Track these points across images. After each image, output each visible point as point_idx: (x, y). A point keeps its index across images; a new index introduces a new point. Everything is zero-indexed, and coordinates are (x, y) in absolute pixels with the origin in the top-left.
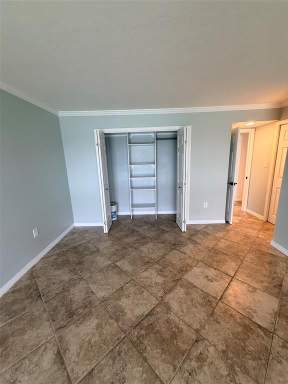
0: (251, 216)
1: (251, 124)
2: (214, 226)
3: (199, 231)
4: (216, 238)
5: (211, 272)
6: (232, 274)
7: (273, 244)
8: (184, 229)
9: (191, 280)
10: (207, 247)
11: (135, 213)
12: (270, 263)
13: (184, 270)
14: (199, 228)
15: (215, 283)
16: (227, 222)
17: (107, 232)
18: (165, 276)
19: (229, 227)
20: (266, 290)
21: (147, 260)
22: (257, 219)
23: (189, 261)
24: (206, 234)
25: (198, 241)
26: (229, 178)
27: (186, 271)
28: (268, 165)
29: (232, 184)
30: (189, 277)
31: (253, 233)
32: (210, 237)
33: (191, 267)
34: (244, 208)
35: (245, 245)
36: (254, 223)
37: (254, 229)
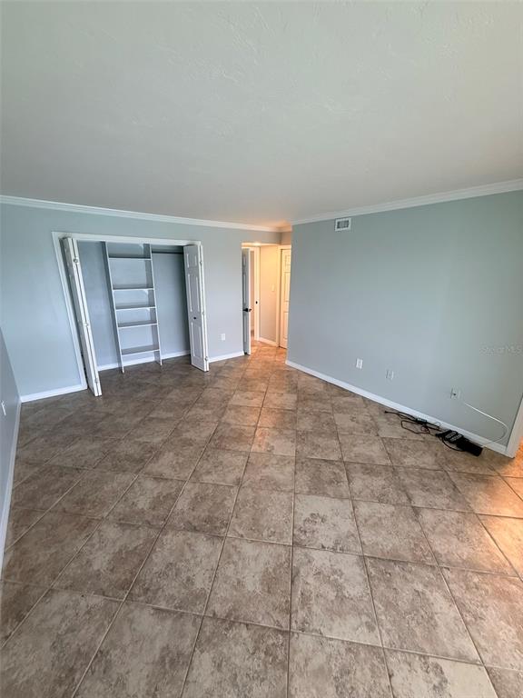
0: (265, 344)
1: (257, 244)
2: (234, 359)
3: (221, 367)
4: (241, 370)
5: (249, 394)
6: (265, 390)
7: (288, 363)
8: (206, 368)
9: (236, 403)
10: (237, 378)
11: (124, 364)
12: (287, 376)
13: (227, 399)
14: (220, 365)
15: (255, 400)
16: (246, 353)
17: (100, 394)
18: (212, 409)
19: (249, 358)
20: (289, 392)
21: (183, 403)
22: (271, 346)
23: (227, 392)
24: (230, 368)
25: (226, 375)
26: (244, 304)
27: (228, 399)
28: (275, 288)
29: (247, 310)
30: (232, 402)
31: (270, 359)
32: (235, 370)
33: (232, 396)
34: (257, 337)
35: (268, 368)
36: (269, 350)
37: (270, 355)
